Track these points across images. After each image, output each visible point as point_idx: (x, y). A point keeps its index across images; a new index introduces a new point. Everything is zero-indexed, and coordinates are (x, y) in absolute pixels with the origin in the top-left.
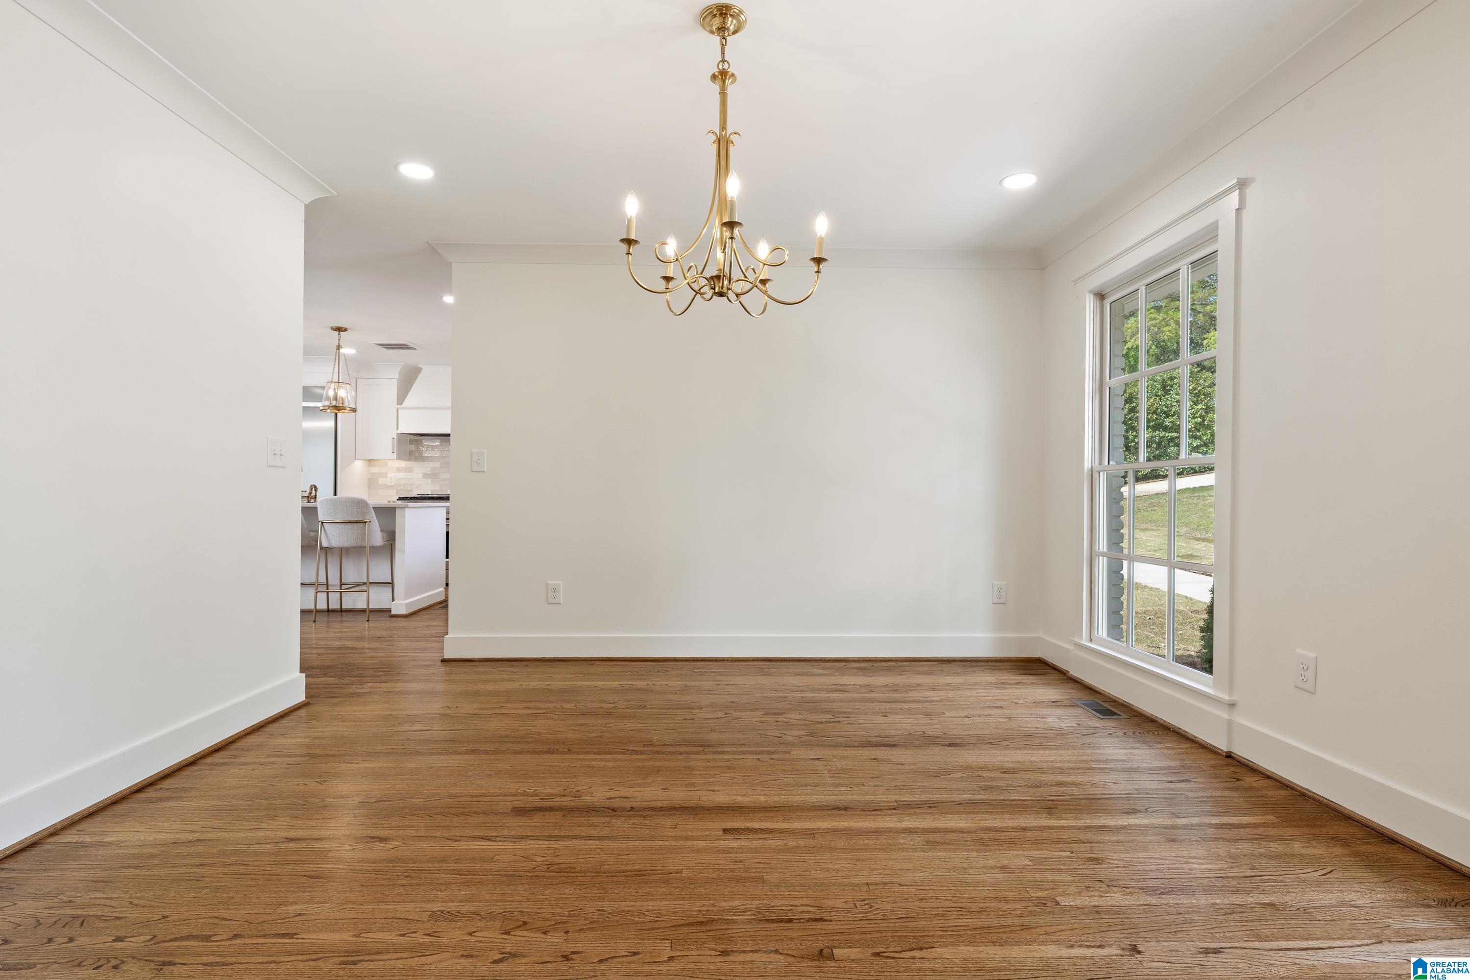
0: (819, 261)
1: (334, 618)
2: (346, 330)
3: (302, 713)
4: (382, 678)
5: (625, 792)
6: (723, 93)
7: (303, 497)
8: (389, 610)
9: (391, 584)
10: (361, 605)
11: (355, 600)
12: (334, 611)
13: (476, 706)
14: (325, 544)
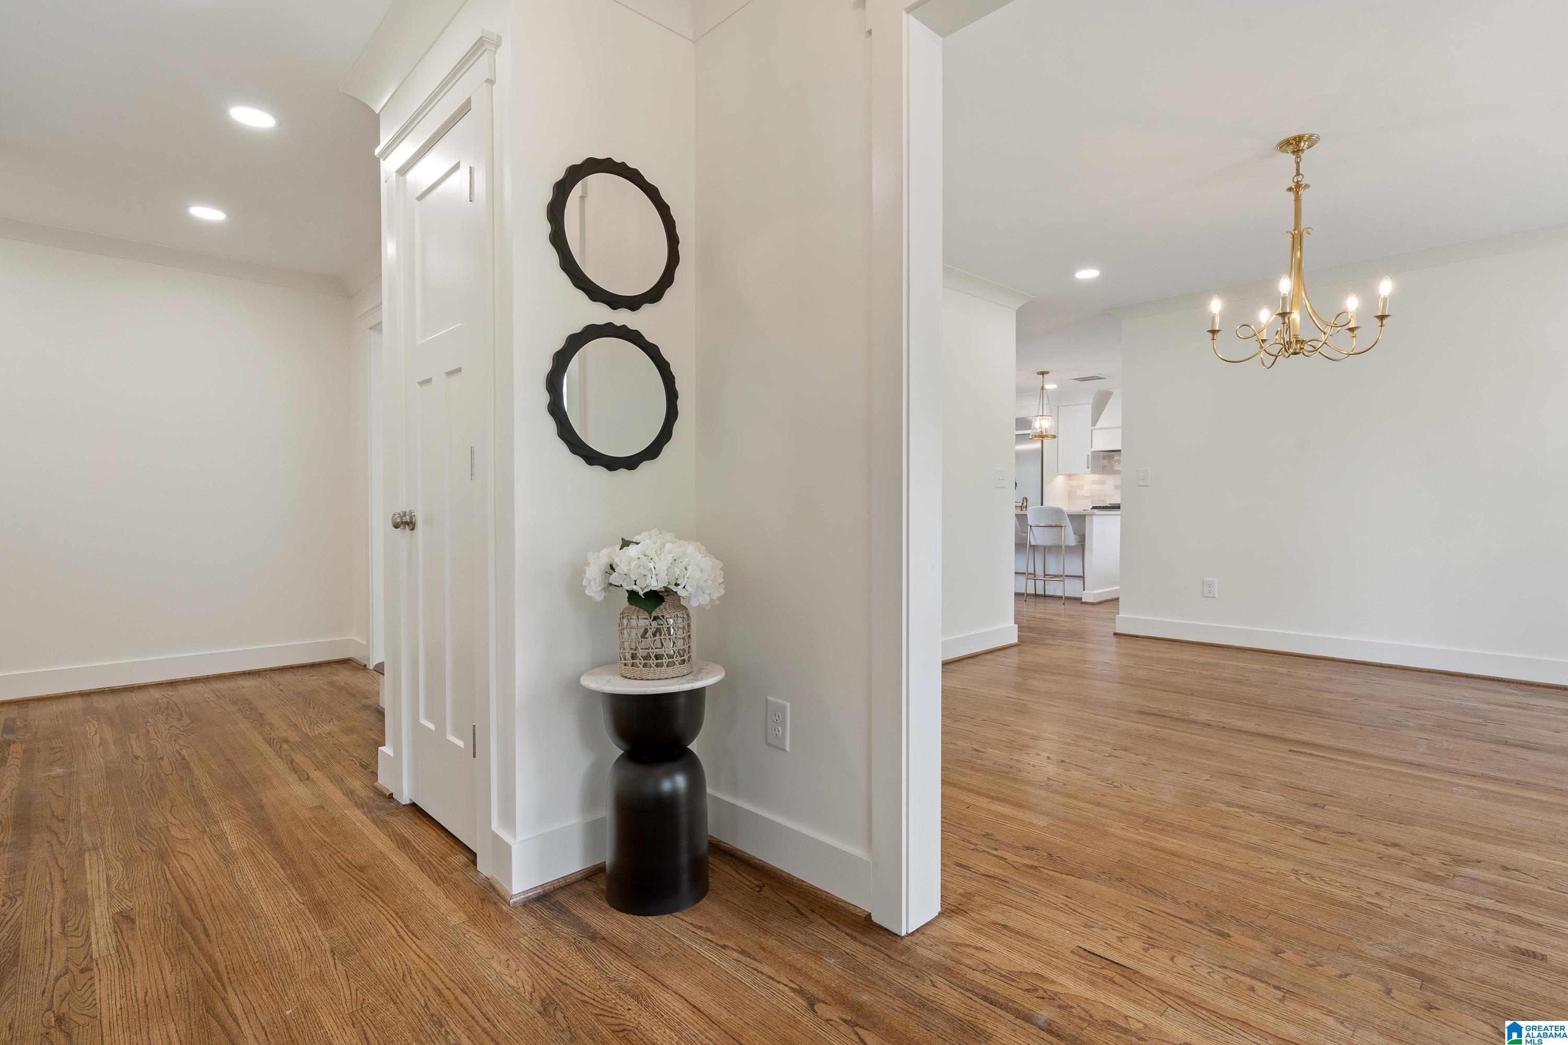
0: (1382, 318)
1: (1039, 600)
2: (1048, 373)
3: (1016, 649)
4: (1069, 639)
5: (1222, 719)
6: (1297, 199)
7: (1016, 506)
8: (1081, 599)
9: (1083, 577)
10: (1059, 593)
11: (1054, 588)
12: (1040, 596)
13: (1132, 662)
14: (1033, 543)
